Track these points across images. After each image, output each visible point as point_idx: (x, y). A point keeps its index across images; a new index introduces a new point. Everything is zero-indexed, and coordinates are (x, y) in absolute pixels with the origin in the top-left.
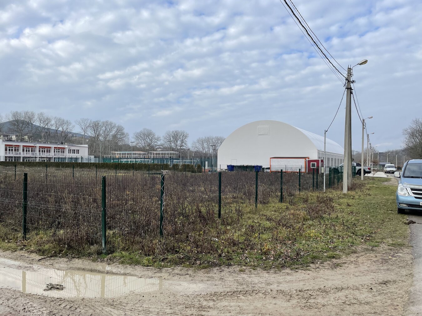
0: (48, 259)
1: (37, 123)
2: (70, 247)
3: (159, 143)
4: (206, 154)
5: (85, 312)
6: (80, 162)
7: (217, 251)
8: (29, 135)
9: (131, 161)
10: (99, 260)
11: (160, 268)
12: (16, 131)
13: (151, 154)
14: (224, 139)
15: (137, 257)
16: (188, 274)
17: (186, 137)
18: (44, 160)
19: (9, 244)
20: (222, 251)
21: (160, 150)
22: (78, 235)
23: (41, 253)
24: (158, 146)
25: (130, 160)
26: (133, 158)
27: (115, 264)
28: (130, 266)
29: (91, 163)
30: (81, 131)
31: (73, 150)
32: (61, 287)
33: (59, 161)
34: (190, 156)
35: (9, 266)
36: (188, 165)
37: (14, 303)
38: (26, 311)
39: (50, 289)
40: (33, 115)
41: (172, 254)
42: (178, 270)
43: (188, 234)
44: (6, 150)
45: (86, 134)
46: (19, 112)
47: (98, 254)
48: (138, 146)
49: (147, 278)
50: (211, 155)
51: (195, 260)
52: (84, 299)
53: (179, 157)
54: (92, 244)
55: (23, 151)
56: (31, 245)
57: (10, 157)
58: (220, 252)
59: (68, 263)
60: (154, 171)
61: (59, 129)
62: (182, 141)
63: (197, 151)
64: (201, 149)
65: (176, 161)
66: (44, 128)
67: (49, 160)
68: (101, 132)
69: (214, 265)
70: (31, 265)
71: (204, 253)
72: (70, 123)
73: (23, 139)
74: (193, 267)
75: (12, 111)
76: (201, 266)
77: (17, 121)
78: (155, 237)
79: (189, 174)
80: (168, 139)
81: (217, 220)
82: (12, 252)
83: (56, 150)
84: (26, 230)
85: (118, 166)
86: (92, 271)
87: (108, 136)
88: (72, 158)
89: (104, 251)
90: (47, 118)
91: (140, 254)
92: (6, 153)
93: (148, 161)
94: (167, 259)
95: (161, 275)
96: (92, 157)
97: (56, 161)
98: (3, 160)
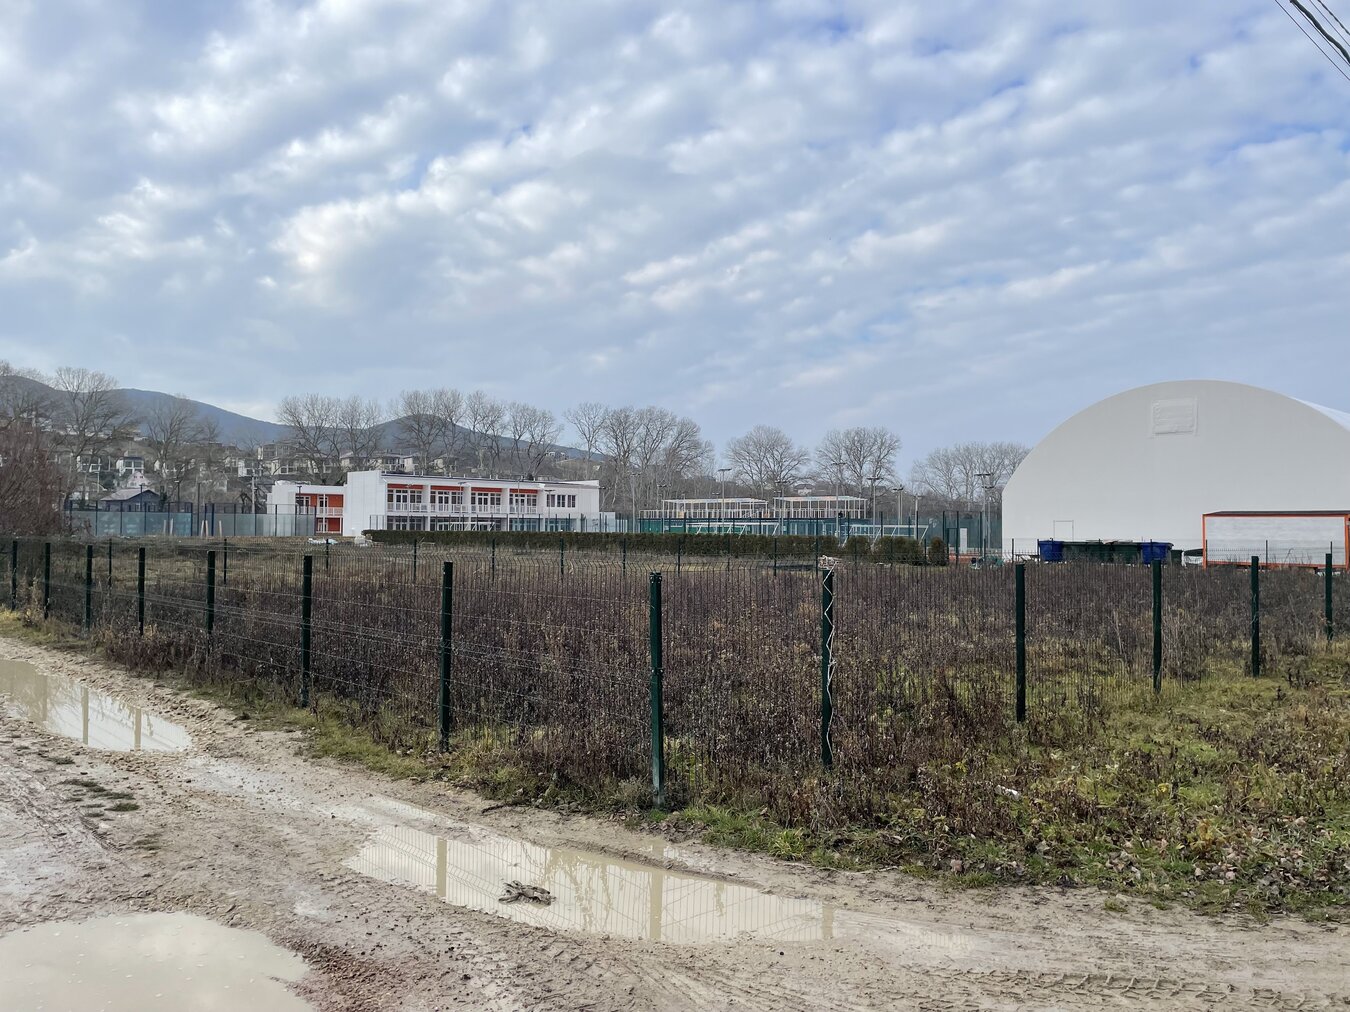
0: (506, 811)
1: (466, 423)
2: (564, 781)
3: (804, 470)
4: (959, 504)
5: (615, 979)
6: (579, 531)
7: (1020, 830)
8: (446, 455)
9: (720, 529)
10: (645, 825)
11: (830, 869)
12: (414, 446)
13: (780, 504)
14: (1026, 453)
15: (756, 827)
16: (922, 900)
17: (891, 448)
18: (486, 527)
19: (407, 762)
20: (1036, 832)
21: (806, 491)
22: (584, 747)
23: (488, 791)
24: (800, 479)
25: (716, 524)
26: (727, 520)
27: (690, 842)
28: (734, 854)
29: (607, 535)
30: (581, 441)
31: (559, 496)
32: (545, 895)
33: (522, 527)
34: (906, 510)
35: (409, 823)
36: (900, 541)
37: (423, 931)
38: (454, 958)
39: (516, 899)
40: (456, 399)
41: (865, 827)
42: (886, 880)
43: (916, 768)
44: (390, 499)
45: (593, 450)
46: (422, 392)
47: (641, 807)
48: (739, 482)
49: (788, 895)
50: (977, 506)
51: (944, 856)
52: (608, 939)
53: (869, 513)
54: (626, 777)
55: (433, 500)
56: (462, 767)
57: (399, 519)
58: (1030, 835)
59: (560, 825)
60: (789, 561)
61: (522, 438)
62: (879, 464)
63: (929, 493)
64: (943, 489)
65: (858, 528)
66: (484, 436)
67: (498, 527)
68: (635, 443)
69: (1012, 878)
70: (463, 825)
71: (973, 836)
72: (552, 419)
73: (432, 467)
74: (937, 877)
75: (403, 392)
76: (968, 877)
77: (417, 418)
78: (807, 766)
79: (904, 570)
80: (831, 456)
81: (1013, 727)
82: (416, 783)
83: (514, 498)
84: (448, 724)
85: (684, 544)
86: (626, 856)
87: (655, 453)
88: (556, 520)
89: (658, 800)
90: (492, 407)
91: (762, 818)
92: (390, 508)
93: (771, 528)
94: (849, 841)
95: (835, 894)
96: (611, 516)
97: (514, 529)
98: (382, 526)
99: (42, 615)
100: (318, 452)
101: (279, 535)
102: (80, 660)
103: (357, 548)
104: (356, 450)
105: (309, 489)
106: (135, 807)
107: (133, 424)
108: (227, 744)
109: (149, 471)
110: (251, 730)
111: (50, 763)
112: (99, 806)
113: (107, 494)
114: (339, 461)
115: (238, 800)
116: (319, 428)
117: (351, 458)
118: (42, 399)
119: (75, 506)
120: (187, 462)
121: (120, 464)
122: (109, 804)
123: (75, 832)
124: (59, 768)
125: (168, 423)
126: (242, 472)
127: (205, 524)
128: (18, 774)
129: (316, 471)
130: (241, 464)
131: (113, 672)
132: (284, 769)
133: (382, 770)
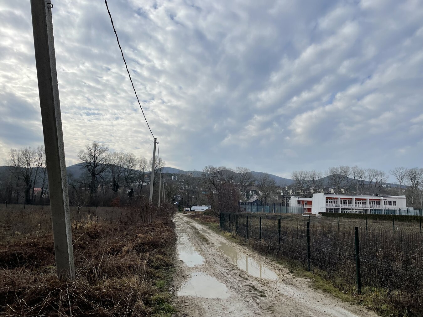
1: (351, 177)
2: (410, 314)
6: (399, 214)
8: (345, 187)
12: (334, 185)
18: (361, 212)
19: (347, 296)
23: (379, 313)
29: (411, 216)
31: (389, 202)
33: (375, 213)
40: (348, 169)
44: (327, 202)
45: (402, 184)
46: (336, 167)
55: (341, 203)
56: (367, 302)
57: (330, 209)
61: (373, 181)
66: (358, 181)
67: (366, 212)
68: (420, 181)
72: (384, 174)
73: (340, 192)
75: (330, 167)
77: (334, 176)
82: (351, 304)
83: (371, 202)
84: (360, 284)
88: (389, 210)
90: (361, 171)
92: (327, 205)
96: (412, 209)
97: (372, 213)
98: (325, 211)
99: (236, 235)
100: (304, 187)
101: (293, 213)
102: (246, 248)
103: (317, 218)
104: (315, 187)
105: (301, 199)
106: (265, 296)
107: (254, 181)
108: (288, 280)
109: (258, 194)
110: (294, 277)
111: (242, 279)
112: (256, 294)
113: (248, 200)
114: (310, 190)
115: (294, 299)
116: (304, 180)
117: (313, 189)
118: (233, 175)
119: (240, 203)
120: (267, 191)
121: (251, 192)
122: (258, 294)
123: (251, 301)
124: (245, 280)
125: (262, 180)
126: (282, 194)
127: (273, 209)
128: (235, 281)
129: (303, 193)
130: (282, 191)
131: (254, 253)
132: (306, 291)
133: (338, 297)
